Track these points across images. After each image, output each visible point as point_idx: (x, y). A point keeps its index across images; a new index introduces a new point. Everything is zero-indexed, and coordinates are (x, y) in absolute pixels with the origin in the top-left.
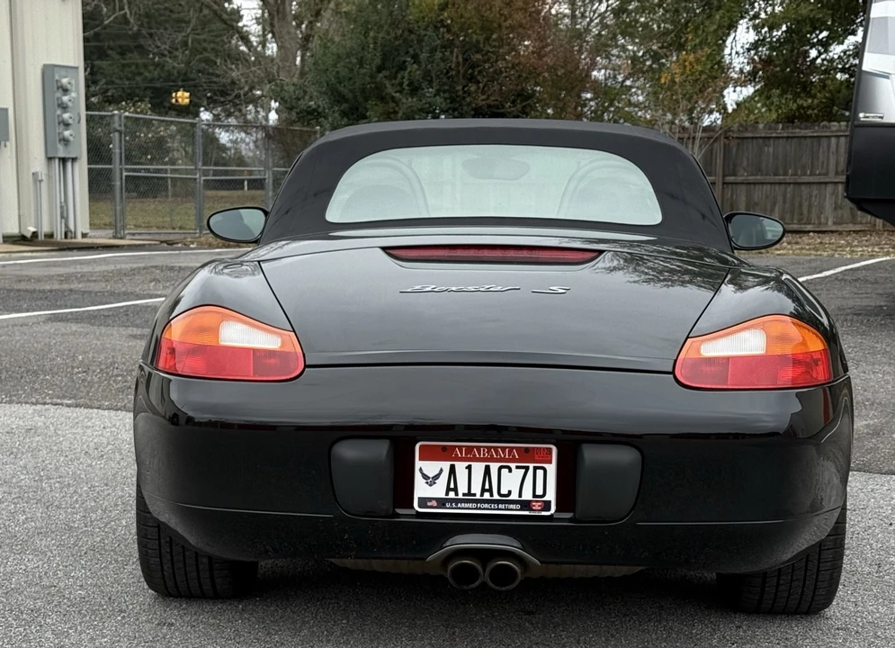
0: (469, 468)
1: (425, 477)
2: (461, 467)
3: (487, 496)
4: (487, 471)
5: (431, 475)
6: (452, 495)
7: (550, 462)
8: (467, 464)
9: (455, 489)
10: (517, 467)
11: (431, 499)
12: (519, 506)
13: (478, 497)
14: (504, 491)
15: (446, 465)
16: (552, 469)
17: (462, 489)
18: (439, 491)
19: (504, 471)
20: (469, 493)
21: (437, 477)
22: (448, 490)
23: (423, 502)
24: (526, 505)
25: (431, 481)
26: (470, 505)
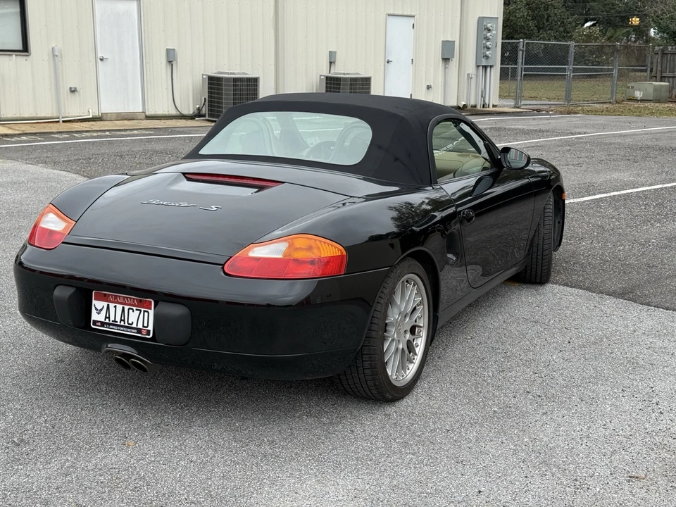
0: (115, 307)
1: (96, 309)
2: (112, 305)
3: (122, 323)
4: (123, 310)
5: (99, 309)
6: (107, 321)
7: (151, 309)
8: (114, 305)
9: (109, 318)
10: (137, 310)
11: (98, 322)
12: (136, 331)
13: (118, 323)
14: (130, 322)
15: (105, 304)
16: (151, 312)
17: (112, 318)
18: (101, 318)
19: (131, 311)
20: (115, 321)
21: (101, 310)
22: (106, 318)
23: (95, 322)
24: (139, 331)
25: (99, 312)
26: (114, 327)
